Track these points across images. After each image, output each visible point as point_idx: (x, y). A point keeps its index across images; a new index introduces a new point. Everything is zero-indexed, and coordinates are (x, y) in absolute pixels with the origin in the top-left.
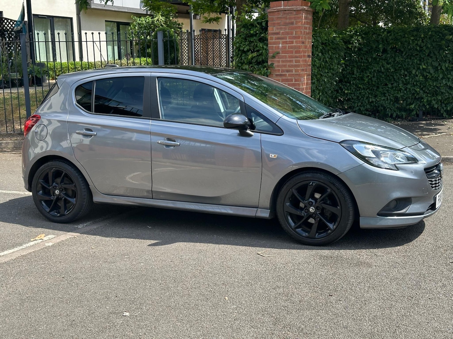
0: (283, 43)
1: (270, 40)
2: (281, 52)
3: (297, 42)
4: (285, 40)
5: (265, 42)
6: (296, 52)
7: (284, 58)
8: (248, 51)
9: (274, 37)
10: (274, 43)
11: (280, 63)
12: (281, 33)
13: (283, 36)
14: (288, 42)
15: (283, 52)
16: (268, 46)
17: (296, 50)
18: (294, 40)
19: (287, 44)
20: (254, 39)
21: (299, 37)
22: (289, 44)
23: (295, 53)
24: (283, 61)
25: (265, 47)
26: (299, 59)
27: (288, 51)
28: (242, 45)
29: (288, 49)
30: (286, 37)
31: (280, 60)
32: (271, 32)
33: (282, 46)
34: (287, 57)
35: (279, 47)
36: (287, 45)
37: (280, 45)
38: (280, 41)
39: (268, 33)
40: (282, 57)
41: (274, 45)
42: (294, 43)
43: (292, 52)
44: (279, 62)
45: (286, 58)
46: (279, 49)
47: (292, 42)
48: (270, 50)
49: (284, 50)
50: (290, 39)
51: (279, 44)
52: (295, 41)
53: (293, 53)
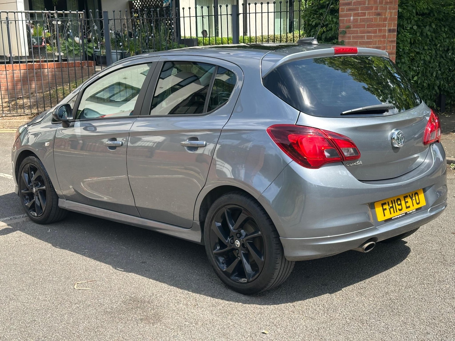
0: (355, 15)
1: (341, 12)
2: (352, 26)
3: (369, 13)
4: (356, 11)
5: (335, 14)
6: (369, 26)
7: (355, 34)
8: (316, 25)
9: (345, 8)
10: (346, 16)
11: (350, 40)
12: (352, 3)
13: (355, 6)
14: (360, 14)
15: (354, 25)
16: (339, 19)
17: (368, 23)
18: (367, 11)
19: (359, 16)
20: (323, 11)
21: (371, 8)
22: (361, 16)
23: (367, 28)
24: (354, 38)
25: (335, 20)
26: (371, 34)
27: (360, 25)
28: (310, 19)
29: (360, 22)
30: (358, 8)
31: (351, 36)
32: (343, 2)
33: (354, 19)
34: (359, 32)
35: (350, 19)
36: (359, 18)
37: (352, 18)
38: (351, 13)
39: (339, 4)
40: (354, 32)
41: (345, 18)
42: (366, 14)
43: (363, 26)
44: (349, 38)
45: (357, 33)
46: (350, 22)
47: (364, 14)
48: (341, 24)
49: (355, 23)
50: (362, 10)
51: (351, 16)
52: (368, 13)
53: (365, 28)
